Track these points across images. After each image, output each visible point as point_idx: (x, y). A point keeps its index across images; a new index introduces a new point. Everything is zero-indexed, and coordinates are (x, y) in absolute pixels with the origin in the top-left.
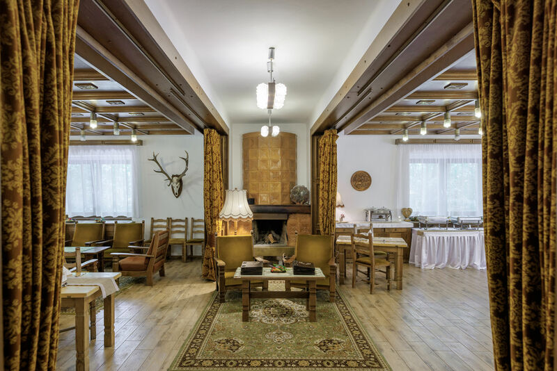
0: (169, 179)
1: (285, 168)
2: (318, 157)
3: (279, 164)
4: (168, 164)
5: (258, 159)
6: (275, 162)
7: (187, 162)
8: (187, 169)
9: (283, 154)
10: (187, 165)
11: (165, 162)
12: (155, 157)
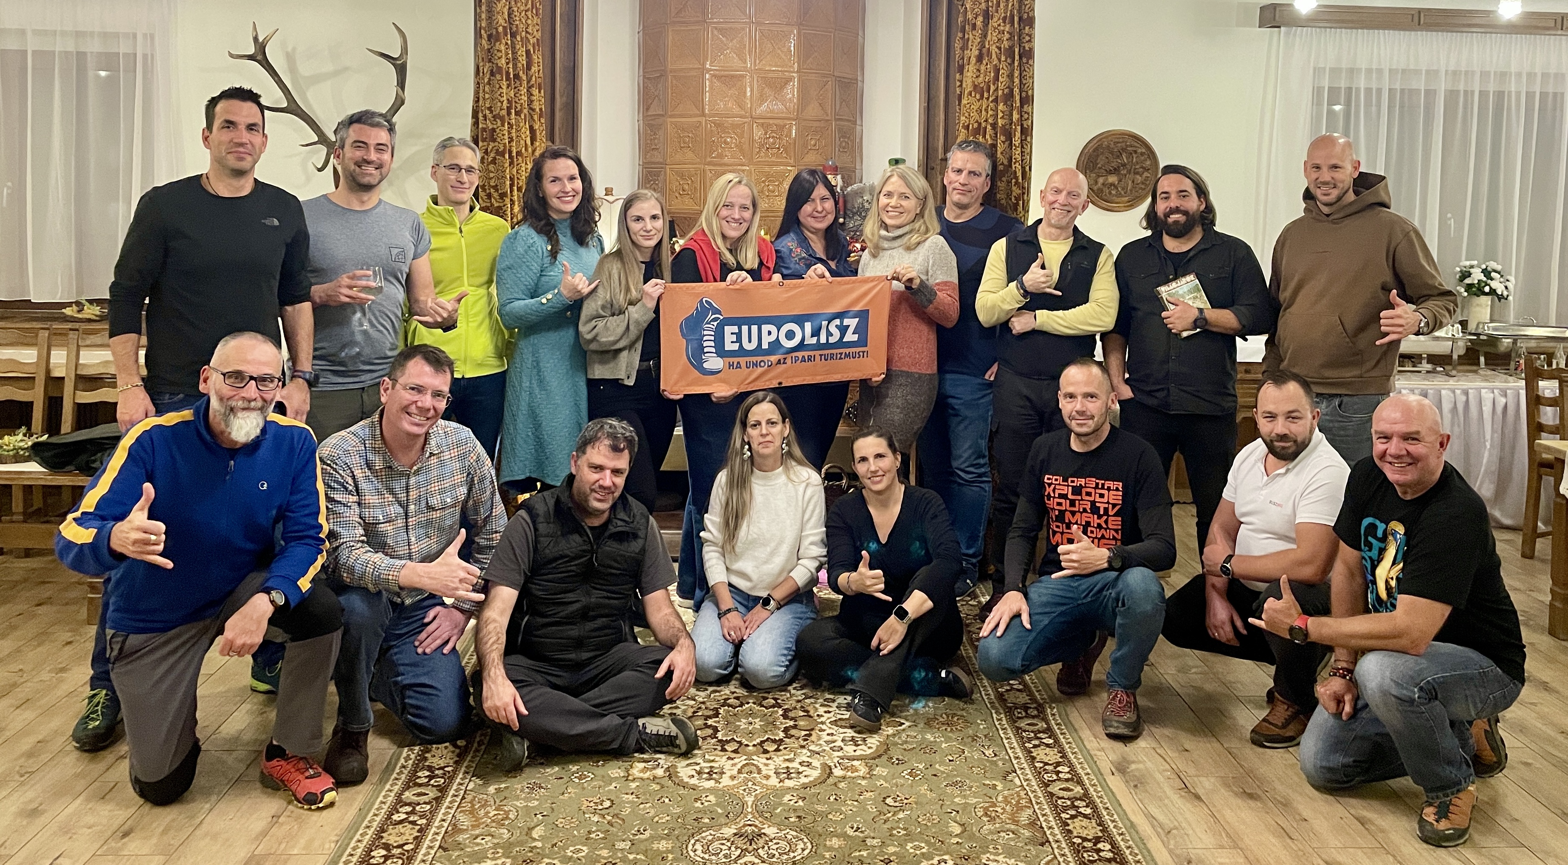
0: (323, 139)
1: (813, 111)
2: (954, 67)
3: (792, 91)
4: (317, 79)
5: (703, 71)
6: (777, 85)
7: (401, 71)
8: (399, 103)
9: (806, 50)
10: (401, 84)
11: (305, 69)
12: (261, 47)
